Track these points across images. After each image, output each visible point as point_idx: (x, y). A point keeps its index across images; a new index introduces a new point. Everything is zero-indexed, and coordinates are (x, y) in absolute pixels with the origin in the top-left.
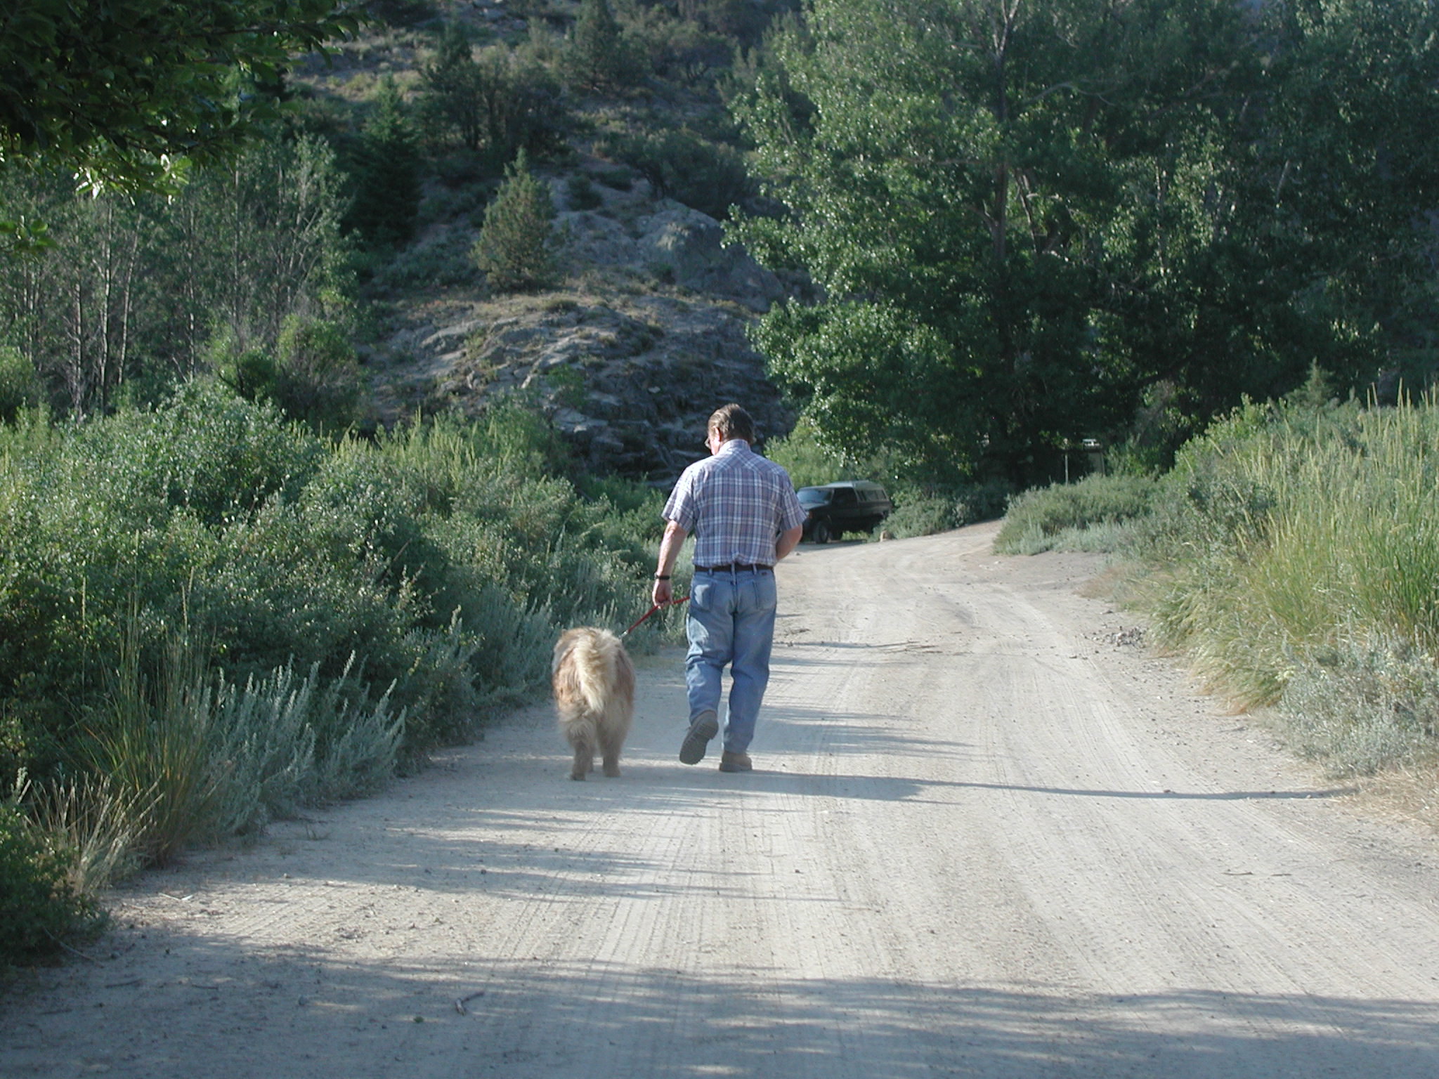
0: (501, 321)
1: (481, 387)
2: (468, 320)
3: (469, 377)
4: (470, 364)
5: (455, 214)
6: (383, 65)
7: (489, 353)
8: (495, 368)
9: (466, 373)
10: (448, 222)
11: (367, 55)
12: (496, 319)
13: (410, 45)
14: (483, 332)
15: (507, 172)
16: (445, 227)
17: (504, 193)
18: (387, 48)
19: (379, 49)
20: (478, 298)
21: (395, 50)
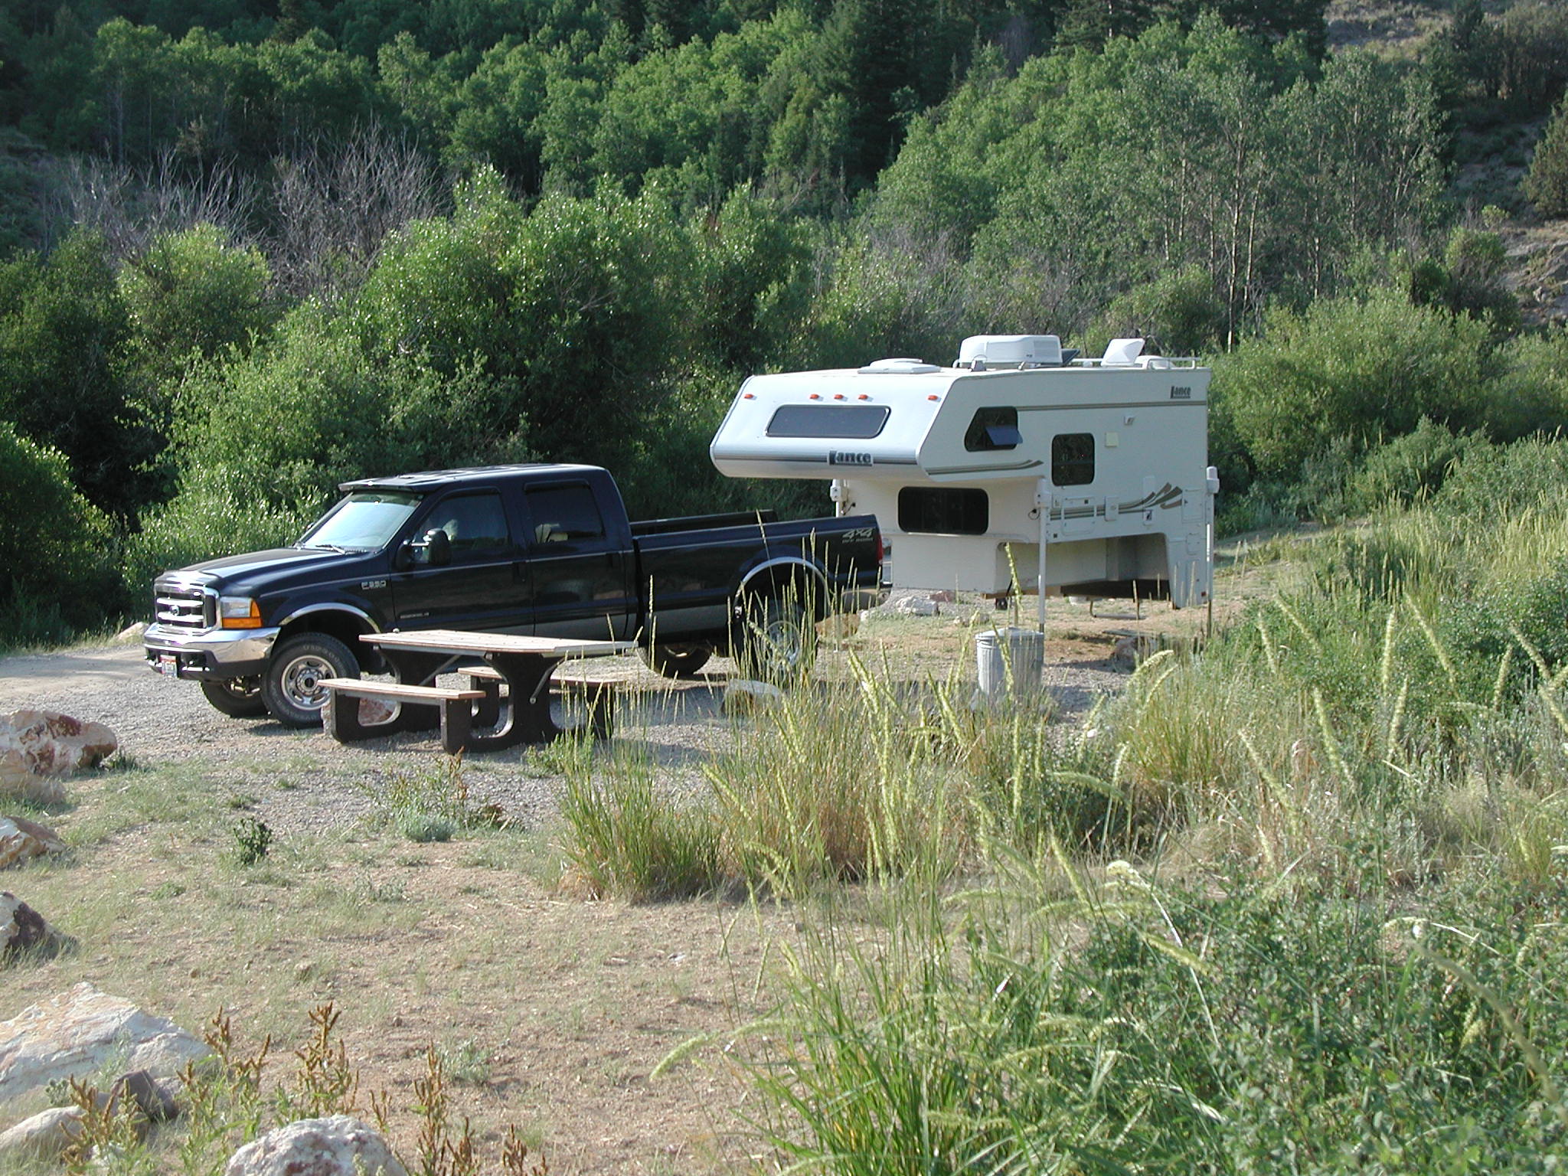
0: (1559, 243)
1: (1549, 300)
2: (1525, 243)
3: (1536, 293)
4: (1535, 281)
5: (1488, 155)
6: (1390, 33)
7: (1552, 270)
8: (1561, 284)
9: (1534, 288)
10: (1481, 162)
11: (1375, 25)
12: (1554, 241)
13: (1409, 15)
14: (1544, 252)
15: (1554, 112)
16: (1479, 167)
17: (1551, 132)
18: (1390, 19)
19: (1384, 19)
20: (1528, 225)
21: (1399, 20)
